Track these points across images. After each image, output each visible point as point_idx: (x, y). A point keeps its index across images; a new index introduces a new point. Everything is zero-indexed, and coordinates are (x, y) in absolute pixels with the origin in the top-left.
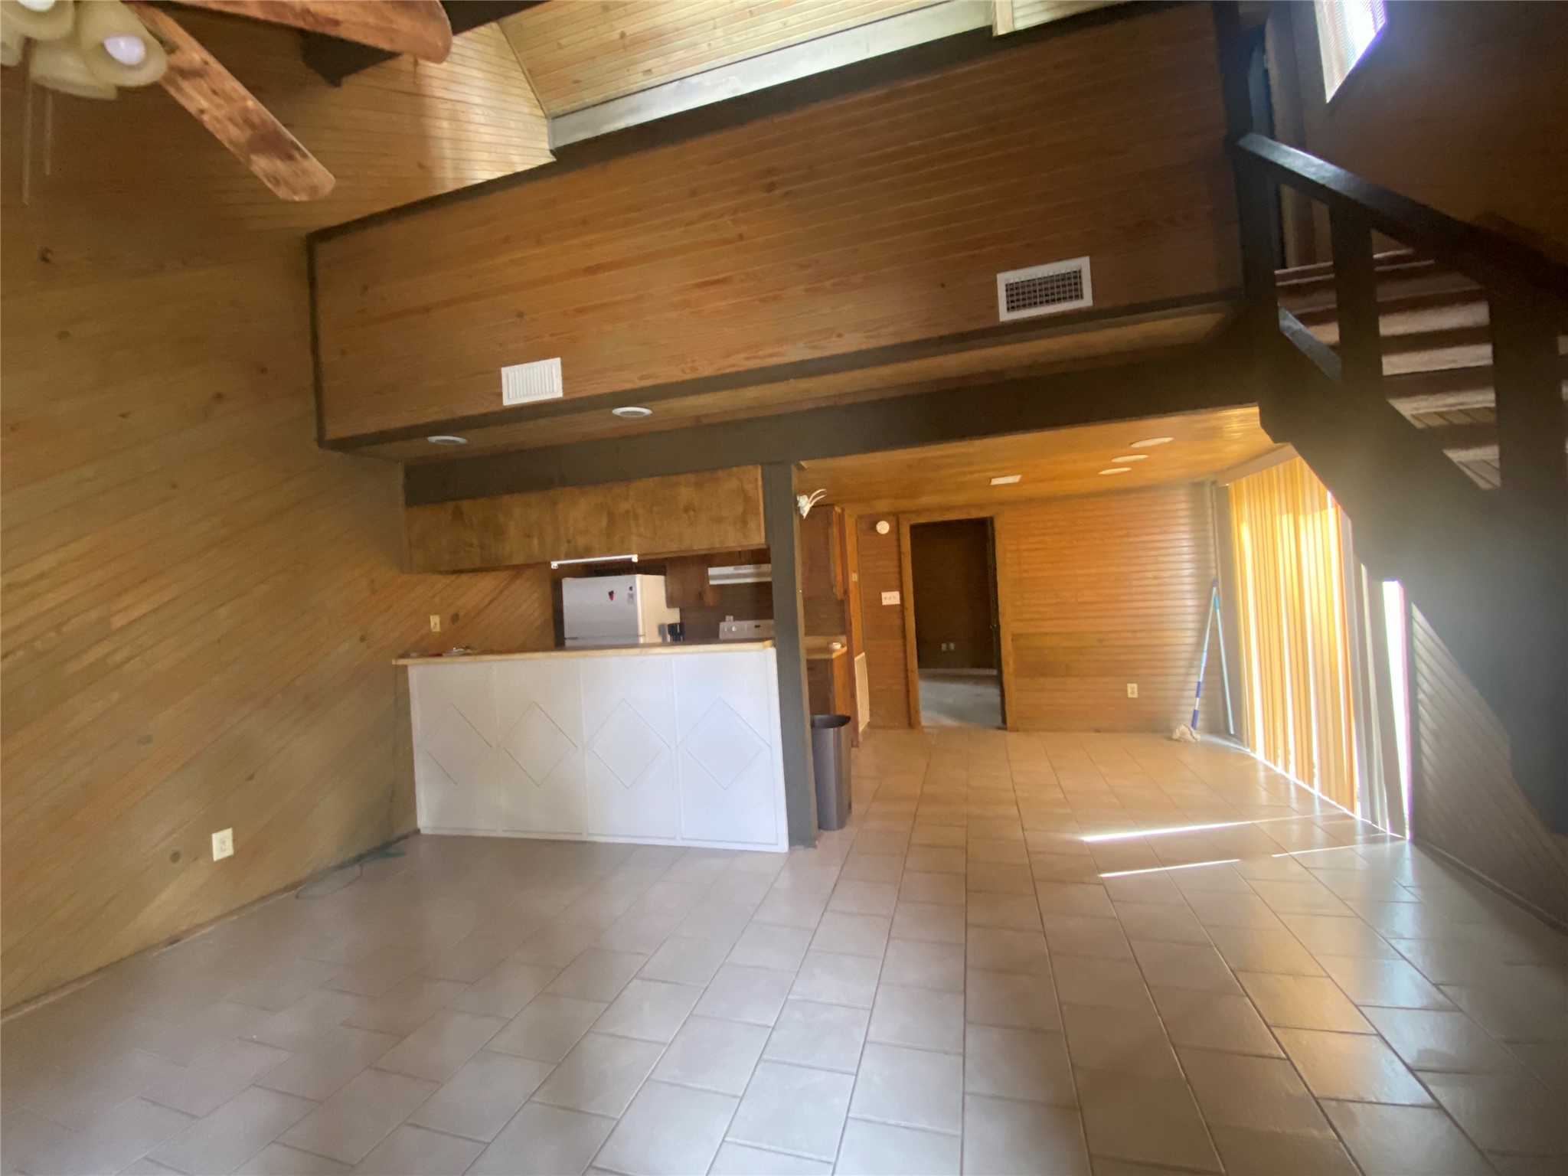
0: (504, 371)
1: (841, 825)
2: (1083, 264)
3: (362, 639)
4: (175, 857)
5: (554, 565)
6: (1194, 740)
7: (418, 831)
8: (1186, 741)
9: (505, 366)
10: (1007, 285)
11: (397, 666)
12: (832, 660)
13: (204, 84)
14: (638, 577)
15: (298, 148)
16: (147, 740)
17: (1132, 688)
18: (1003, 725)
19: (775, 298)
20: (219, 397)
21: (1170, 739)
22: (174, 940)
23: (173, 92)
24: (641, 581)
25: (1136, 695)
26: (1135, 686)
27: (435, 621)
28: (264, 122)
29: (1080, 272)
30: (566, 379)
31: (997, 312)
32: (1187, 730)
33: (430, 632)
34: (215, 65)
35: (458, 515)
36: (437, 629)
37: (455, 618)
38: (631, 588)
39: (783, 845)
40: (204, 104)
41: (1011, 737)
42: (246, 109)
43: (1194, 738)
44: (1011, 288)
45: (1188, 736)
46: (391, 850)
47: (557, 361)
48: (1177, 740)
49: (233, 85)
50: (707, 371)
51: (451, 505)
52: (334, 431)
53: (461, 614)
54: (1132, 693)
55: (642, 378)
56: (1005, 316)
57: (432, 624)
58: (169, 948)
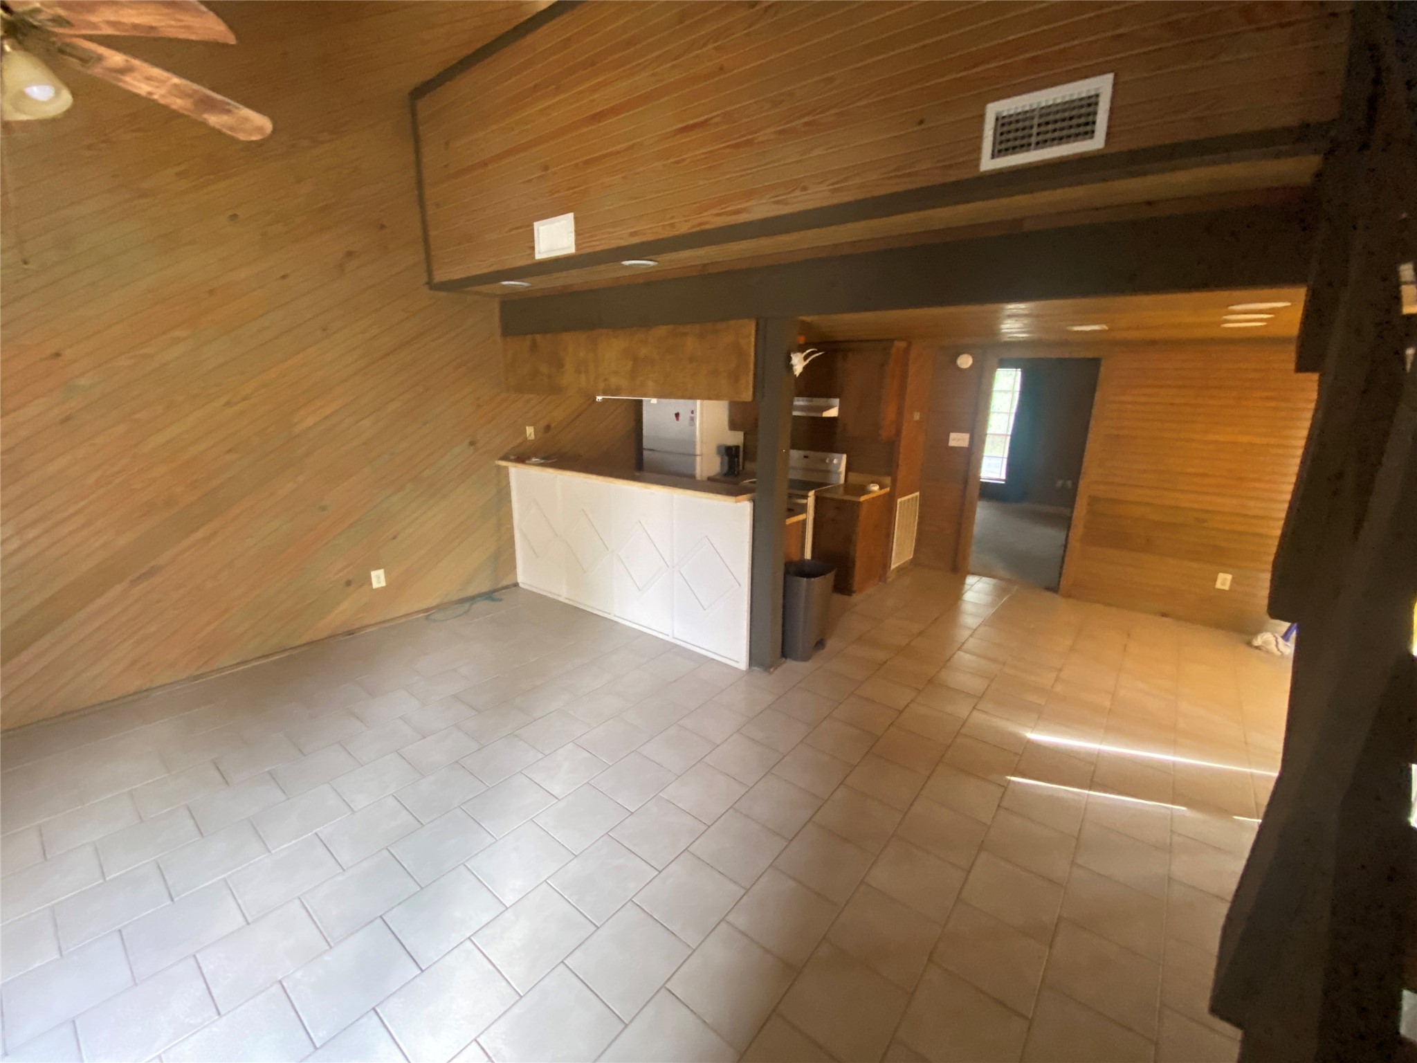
0: (536, 224)
1: (806, 658)
2: (1102, 85)
3: (472, 443)
4: (348, 583)
5: (599, 398)
6: (1279, 653)
7: (516, 585)
8: (1268, 652)
9: (538, 220)
10: (997, 119)
11: (499, 467)
12: (859, 503)
13: (136, 74)
14: (698, 402)
15: (229, 104)
16: (323, 509)
17: (1225, 580)
18: (1054, 589)
19: (749, 143)
20: (350, 254)
21: (1249, 644)
22: (350, 633)
23: (121, 84)
24: (702, 405)
25: (1227, 587)
26: (1229, 577)
27: (530, 431)
28: (195, 91)
29: (1097, 96)
30: (579, 233)
31: (978, 159)
32: (1272, 640)
33: (526, 439)
34: (136, 63)
35: (534, 346)
36: (532, 437)
37: (548, 428)
38: (692, 412)
39: (741, 661)
40: (149, 89)
41: (1060, 602)
42: (175, 85)
43: (1279, 650)
44: (1001, 121)
45: (1273, 647)
46: (496, 595)
47: (570, 216)
48: (1257, 648)
49: (156, 72)
50: (684, 228)
51: (529, 337)
52: (439, 277)
53: (553, 425)
54: (1223, 584)
55: (632, 234)
56: (988, 163)
57: (528, 433)
58: (348, 637)
